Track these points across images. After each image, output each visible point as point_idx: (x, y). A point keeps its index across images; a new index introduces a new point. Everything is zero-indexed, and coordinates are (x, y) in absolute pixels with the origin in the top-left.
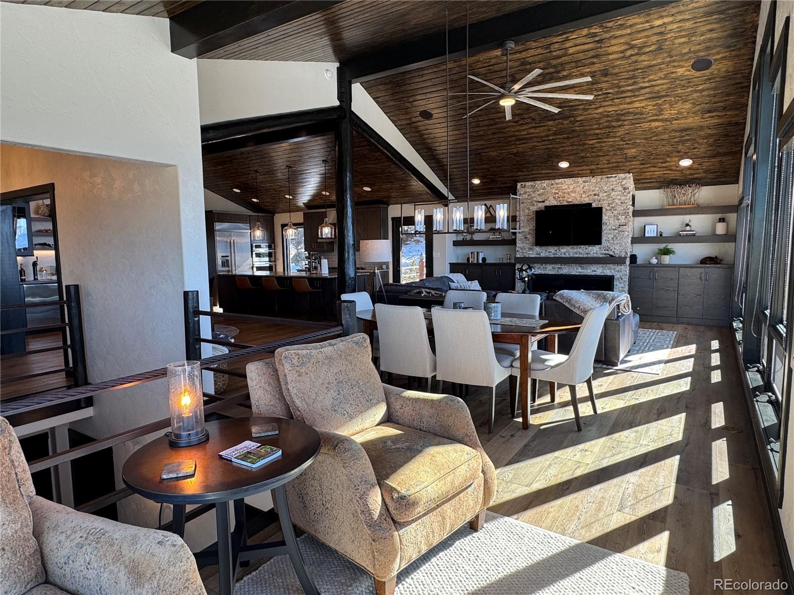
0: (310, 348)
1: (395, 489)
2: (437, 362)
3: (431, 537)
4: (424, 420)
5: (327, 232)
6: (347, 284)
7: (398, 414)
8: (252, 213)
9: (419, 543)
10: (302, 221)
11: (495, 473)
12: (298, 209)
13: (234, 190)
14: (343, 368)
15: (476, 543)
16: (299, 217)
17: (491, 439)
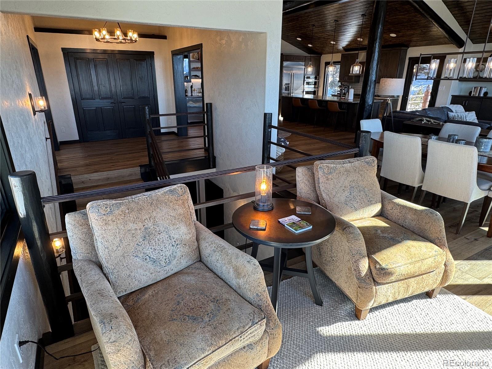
0: (336, 163)
1: (378, 262)
2: (425, 177)
3: (397, 295)
4: (407, 221)
5: (356, 69)
6: (366, 109)
7: (389, 212)
8: (307, 55)
9: (388, 296)
10: (339, 60)
11: (455, 264)
12: (338, 51)
13: (297, 39)
14: (356, 179)
15: (428, 305)
16: (338, 57)
17: (457, 238)
